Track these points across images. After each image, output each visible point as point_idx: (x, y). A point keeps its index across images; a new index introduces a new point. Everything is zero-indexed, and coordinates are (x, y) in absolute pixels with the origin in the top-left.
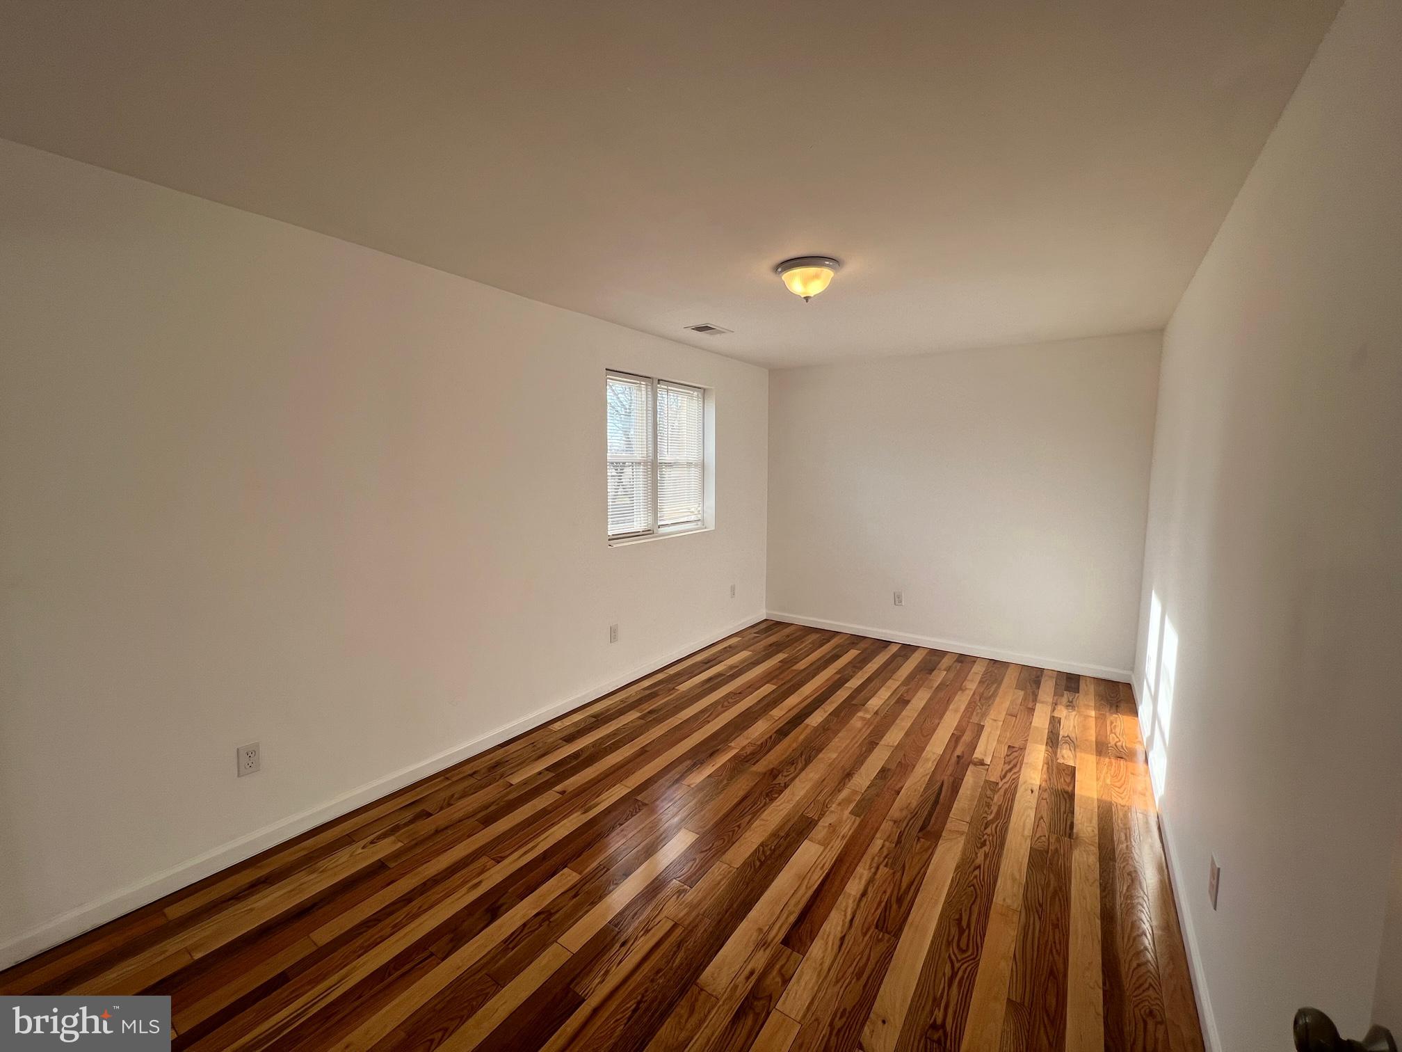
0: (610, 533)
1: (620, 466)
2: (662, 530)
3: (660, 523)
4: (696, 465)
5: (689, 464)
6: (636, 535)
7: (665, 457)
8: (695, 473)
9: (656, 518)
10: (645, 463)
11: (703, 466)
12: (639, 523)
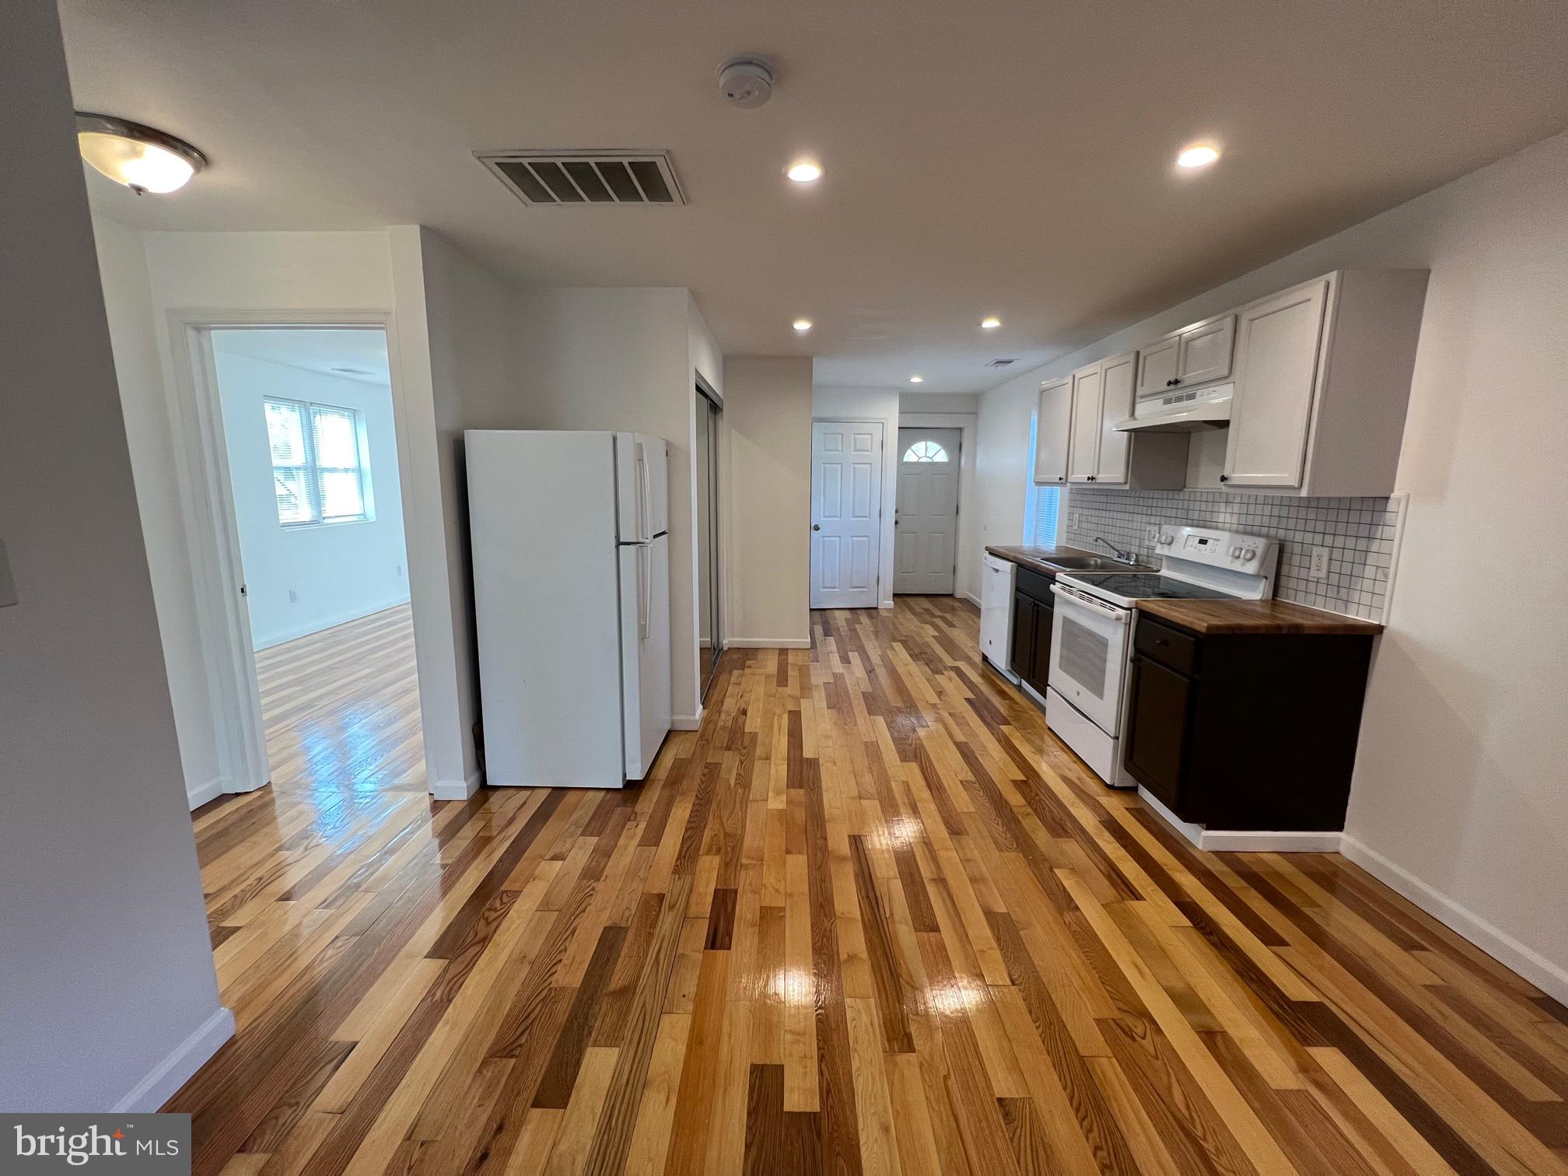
0: (281, 522)
1: (288, 471)
2: (326, 521)
3: (324, 515)
4: (353, 470)
5: (346, 470)
6: (303, 524)
7: (324, 461)
8: (352, 477)
9: (320, 512)
10: (306, 469)
11: (359, 471)
12: (305, 513)
